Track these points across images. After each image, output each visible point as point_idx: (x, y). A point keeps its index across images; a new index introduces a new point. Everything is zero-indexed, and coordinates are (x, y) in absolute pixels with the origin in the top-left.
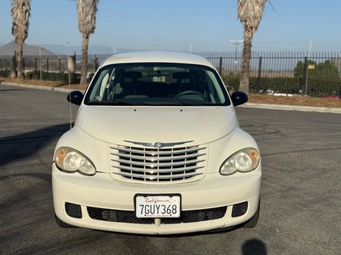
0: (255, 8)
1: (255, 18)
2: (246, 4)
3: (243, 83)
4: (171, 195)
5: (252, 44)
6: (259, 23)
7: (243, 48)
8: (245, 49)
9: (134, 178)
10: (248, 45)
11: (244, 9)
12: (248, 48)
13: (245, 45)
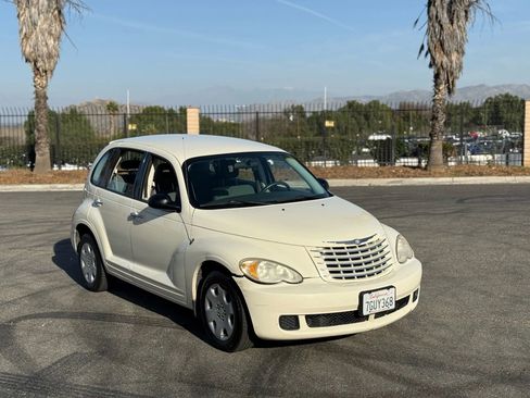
0: (49, 43)
1: (50, 56)
2: (33, 36)
3: (42, 155)
4: (388, 288)
5: (48, 95)
6: (56, 63)
7: (34, 101)
8: (39, 102)
9: (346, 278)
10: (41, 98)
11: (32, 42)
12: (42, 101)
13: (37, 97)
